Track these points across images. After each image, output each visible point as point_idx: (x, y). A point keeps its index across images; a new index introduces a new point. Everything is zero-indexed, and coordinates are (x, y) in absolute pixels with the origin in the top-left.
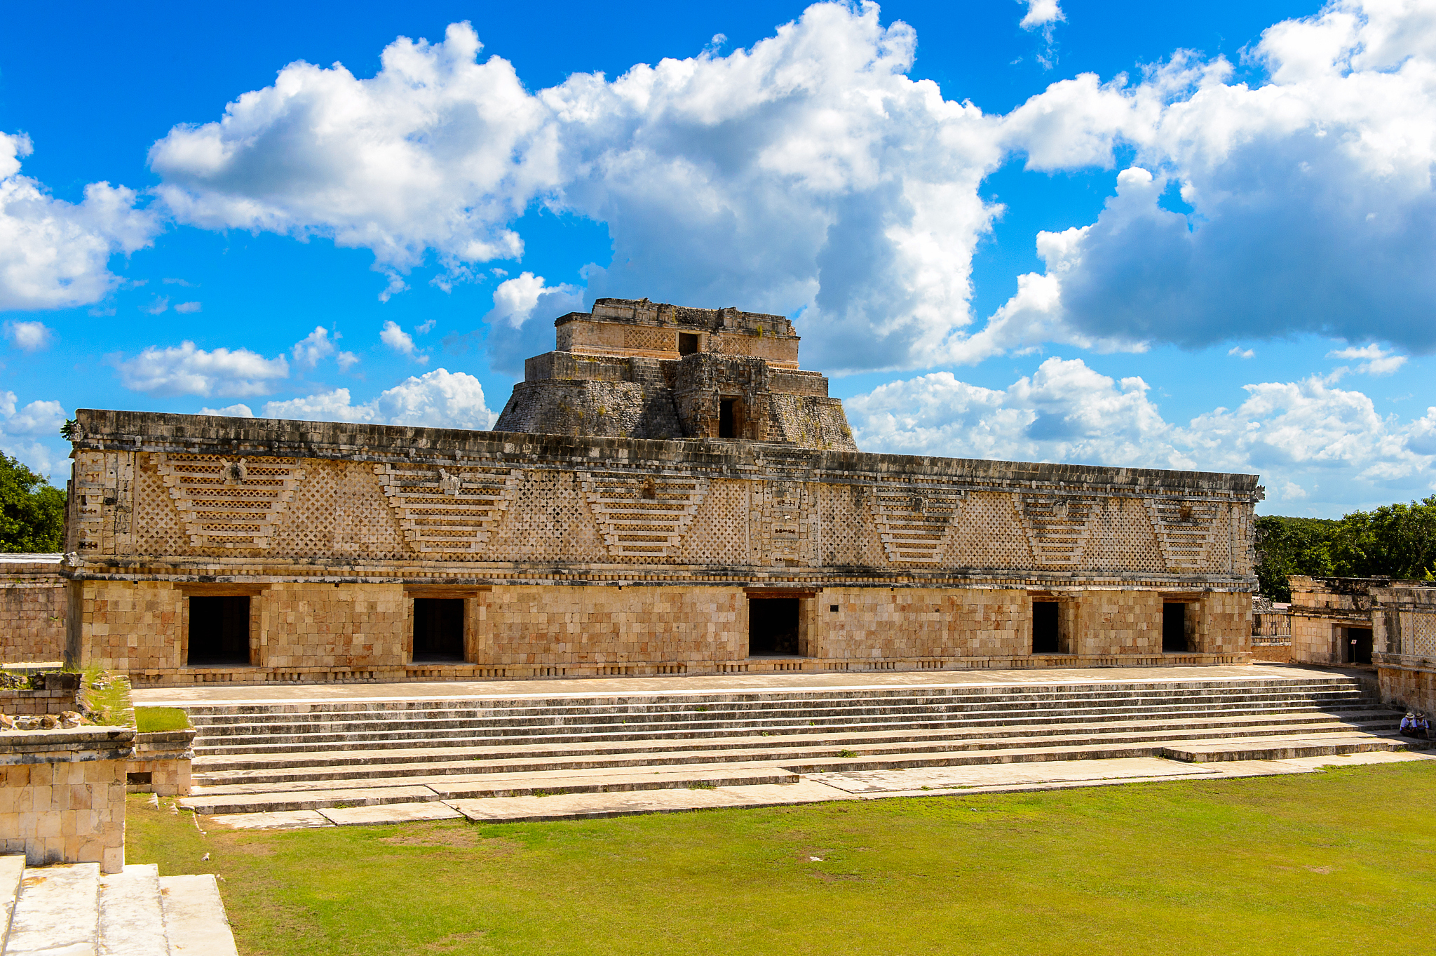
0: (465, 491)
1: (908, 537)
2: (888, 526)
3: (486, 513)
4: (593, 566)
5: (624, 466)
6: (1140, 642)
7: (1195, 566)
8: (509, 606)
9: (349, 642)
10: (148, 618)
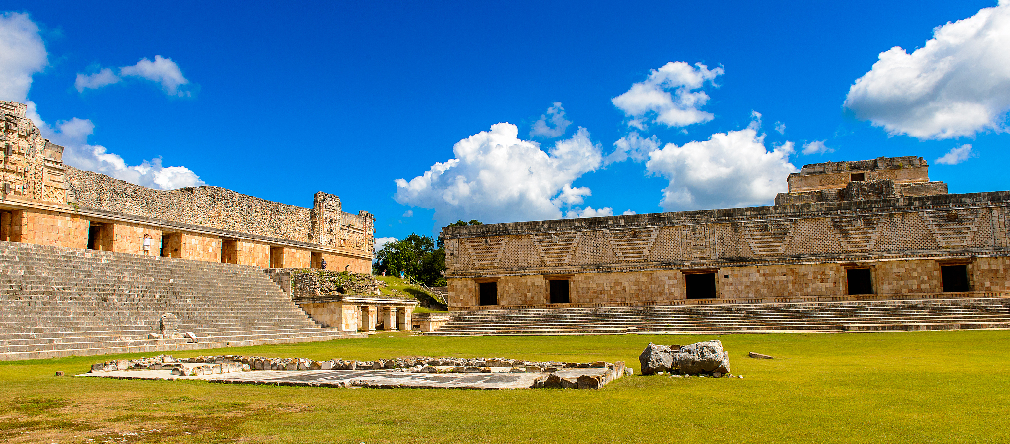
0: (562, 241)
1: (764, 243)
2: (751, 239)
3: (569, 248)
4: (612, 265)
5: (623, 226)
6: (923, 286)
7: (962, 244)
8: (582, 281)
9: (526, 296)
10: (465, 290)
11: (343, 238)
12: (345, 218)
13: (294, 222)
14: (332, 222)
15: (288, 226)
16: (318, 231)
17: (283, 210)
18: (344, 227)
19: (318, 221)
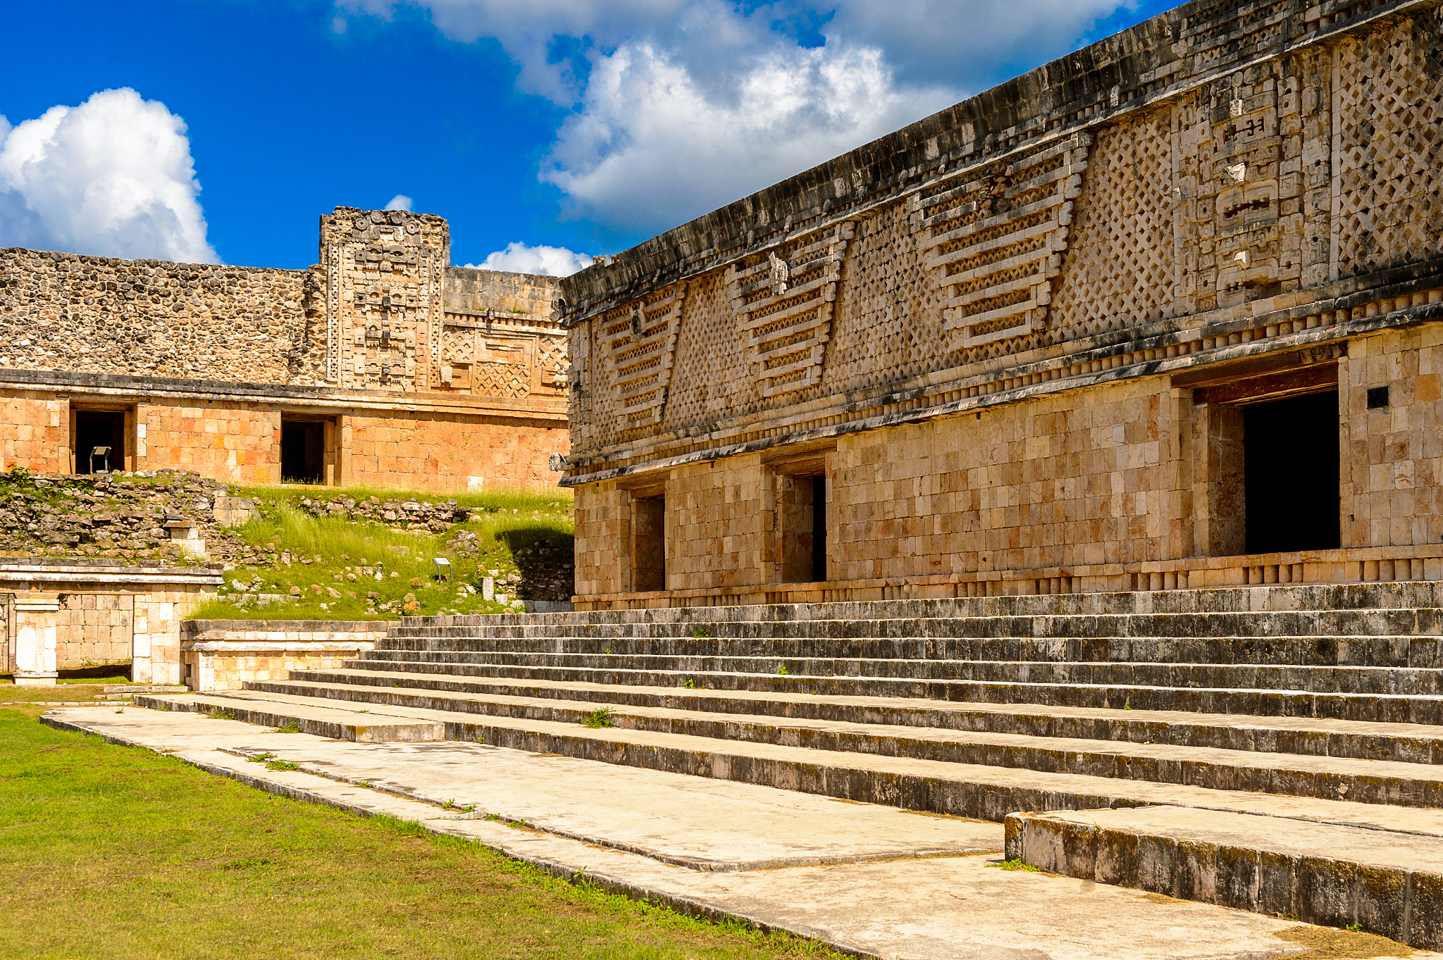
5: (967, 158)
9: (721, 549)
11: (460, 359)
12: (468, 288)
13: (217, 318)
14: (388, 308)
15: (189, 333)
16: (323, 342)
17: (166, 284)
18: (462, 322)
19: (324, 309)
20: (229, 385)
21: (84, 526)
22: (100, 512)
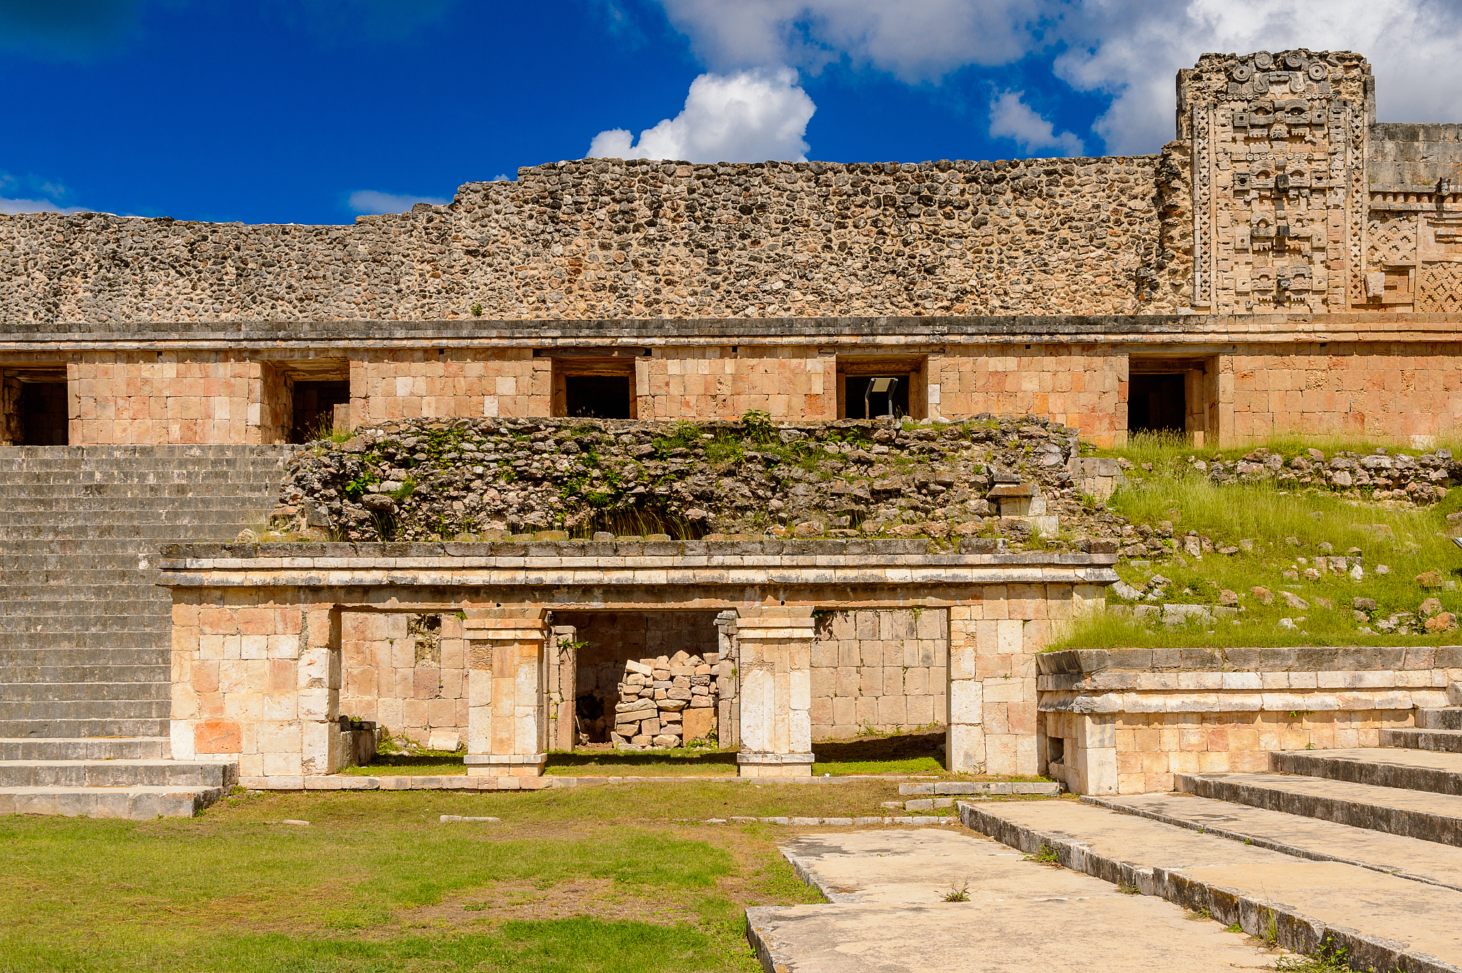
11: (1395, 259)
12: (1405, 154)
13: (1034, 232)
14: (1285, 191)
15: (995, 257)
16: (1186, 252)
17: (963, 192)
18: (1399, 204)
19: (1188, 203)
20: (1055, 321)
21: (857, 500)
22: (883, 477)
